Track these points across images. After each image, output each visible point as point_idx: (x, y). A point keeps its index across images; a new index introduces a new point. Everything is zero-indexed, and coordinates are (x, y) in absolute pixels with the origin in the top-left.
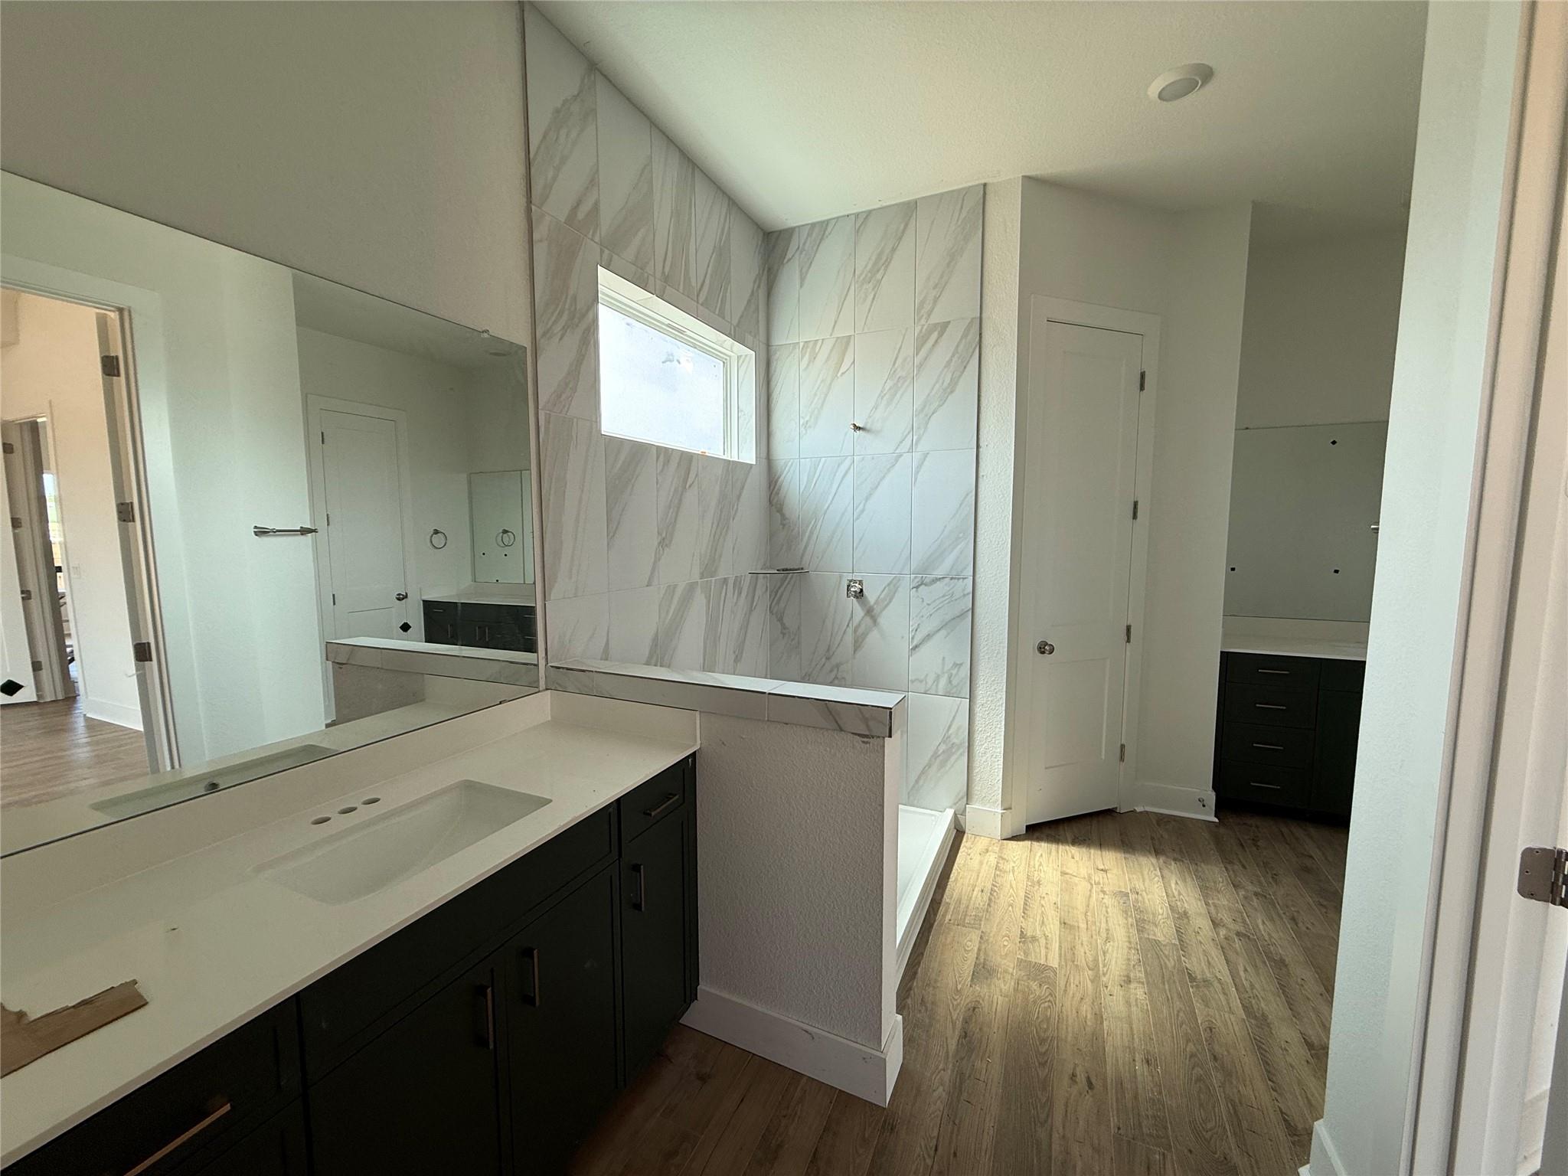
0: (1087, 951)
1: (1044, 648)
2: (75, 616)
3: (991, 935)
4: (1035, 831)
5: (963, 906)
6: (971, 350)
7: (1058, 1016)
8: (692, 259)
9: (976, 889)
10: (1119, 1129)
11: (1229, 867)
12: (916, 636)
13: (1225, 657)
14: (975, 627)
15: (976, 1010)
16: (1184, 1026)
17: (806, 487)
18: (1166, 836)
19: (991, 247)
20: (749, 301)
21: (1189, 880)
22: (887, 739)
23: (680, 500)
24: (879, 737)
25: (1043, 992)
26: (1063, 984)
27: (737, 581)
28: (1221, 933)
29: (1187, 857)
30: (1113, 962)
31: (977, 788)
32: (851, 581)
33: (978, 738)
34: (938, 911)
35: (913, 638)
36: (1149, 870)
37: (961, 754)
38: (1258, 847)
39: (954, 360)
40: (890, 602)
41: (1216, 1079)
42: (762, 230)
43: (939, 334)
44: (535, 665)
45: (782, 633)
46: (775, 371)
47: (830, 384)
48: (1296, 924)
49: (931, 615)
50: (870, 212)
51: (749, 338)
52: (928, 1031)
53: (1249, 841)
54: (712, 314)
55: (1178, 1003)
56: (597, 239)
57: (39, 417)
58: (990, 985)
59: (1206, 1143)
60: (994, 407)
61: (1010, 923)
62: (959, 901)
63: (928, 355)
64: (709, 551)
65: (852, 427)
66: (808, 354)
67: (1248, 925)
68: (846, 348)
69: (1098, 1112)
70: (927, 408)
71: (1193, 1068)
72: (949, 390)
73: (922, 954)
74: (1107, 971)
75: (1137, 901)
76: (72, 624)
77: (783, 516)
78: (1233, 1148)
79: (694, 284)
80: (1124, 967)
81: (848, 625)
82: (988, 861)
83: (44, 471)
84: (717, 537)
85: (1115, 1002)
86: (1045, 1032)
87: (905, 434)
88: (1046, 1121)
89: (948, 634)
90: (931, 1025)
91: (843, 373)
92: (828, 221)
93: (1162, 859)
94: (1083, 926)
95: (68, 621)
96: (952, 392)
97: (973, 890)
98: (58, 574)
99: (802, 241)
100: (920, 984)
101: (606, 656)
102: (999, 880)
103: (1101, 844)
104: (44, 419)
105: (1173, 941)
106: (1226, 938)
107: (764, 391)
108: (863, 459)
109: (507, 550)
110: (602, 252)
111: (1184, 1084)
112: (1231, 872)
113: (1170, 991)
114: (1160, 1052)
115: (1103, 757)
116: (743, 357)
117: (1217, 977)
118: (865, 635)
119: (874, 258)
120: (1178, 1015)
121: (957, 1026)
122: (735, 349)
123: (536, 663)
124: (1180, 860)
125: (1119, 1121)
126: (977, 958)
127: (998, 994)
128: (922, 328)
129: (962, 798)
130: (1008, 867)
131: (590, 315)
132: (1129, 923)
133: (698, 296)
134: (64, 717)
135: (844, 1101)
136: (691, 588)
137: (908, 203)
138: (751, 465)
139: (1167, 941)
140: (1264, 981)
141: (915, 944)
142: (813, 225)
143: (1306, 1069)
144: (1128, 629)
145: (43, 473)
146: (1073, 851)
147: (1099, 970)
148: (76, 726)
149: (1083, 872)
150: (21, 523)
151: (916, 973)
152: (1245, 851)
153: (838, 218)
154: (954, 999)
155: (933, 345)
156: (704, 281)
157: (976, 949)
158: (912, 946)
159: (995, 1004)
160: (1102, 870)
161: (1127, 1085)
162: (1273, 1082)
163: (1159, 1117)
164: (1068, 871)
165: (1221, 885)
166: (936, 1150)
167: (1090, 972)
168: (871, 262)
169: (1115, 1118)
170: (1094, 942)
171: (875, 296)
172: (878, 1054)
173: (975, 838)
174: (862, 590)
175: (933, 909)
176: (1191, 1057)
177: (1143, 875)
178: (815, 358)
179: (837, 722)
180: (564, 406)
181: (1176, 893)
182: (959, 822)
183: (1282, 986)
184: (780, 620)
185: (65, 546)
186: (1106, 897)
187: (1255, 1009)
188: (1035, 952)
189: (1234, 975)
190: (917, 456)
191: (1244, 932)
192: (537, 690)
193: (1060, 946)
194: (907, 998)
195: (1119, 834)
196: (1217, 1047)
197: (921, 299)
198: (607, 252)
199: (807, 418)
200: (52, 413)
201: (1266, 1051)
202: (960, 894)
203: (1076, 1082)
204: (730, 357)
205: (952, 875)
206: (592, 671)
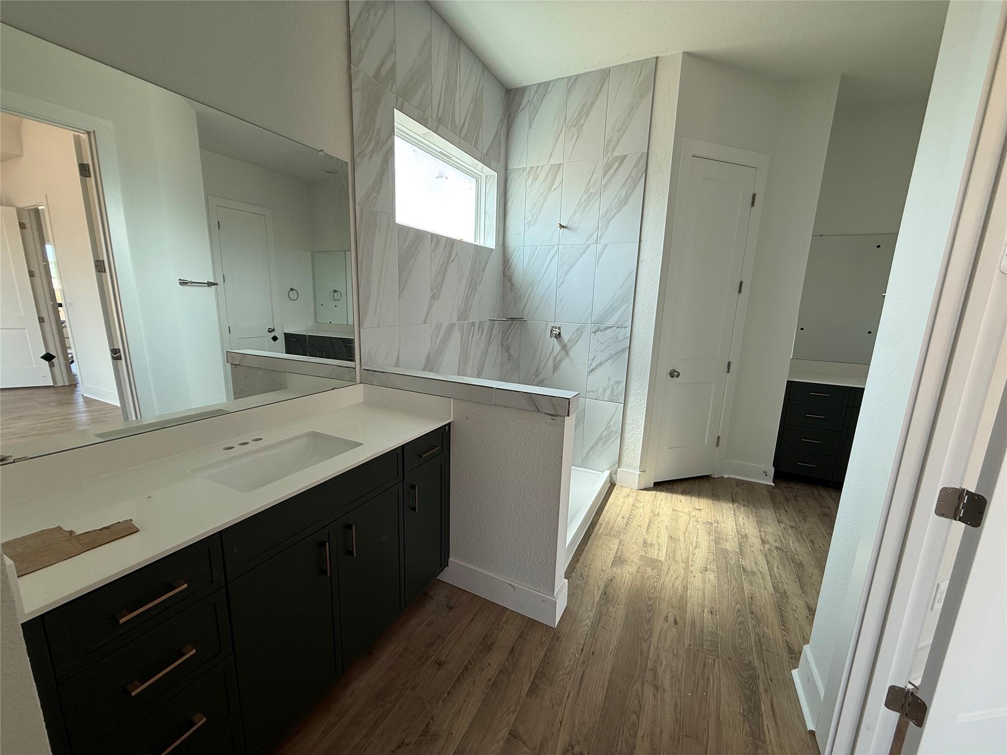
0: (683, 553)
1: (673, 374)
2: (72, 334)
3: (626, 541)
4: (659, 486)
5: (610, 526)
6: (640, 175)
7: (662, 586)
8: (457, 107)
9: (620, 516)
10: (690, 645)
11: (777, 511)
12: (593, 363)
13: (790, 384)
14: (631, 359)
15: (613, 581)
16: (736, 595)
17: (527, 264)
18: (740, 492)
19: (658, 103)
20: (495, 137)
21: (751, 517)
22: (566, 417)
23: (446, 270)
24: (561, 416)
25: (655, 573)
26: (666, 570)
27: (481, 325)
28: (766, 547)
29: (751, 504)
30: (698, 560)
31: (625, 459)
32: (553, 327)
33: (628, 427)
34: (595, 527)
35: (590, 364)
36: (727, 510)
37: (617, 437)
38: (797, 501)
39: (628, 181)
40: (577, 342)
41: (751, 623)
42: (505, 88)
43: (619, 163)
44: (354, 368)
45: (508, 359)
46: (510, 186)
47: (546, 196)
48: (813, 544)
49: (603, 350)
50: (578, 76)
51: (494, 164)
52: (583, 590)
53: (792, 497)
54: (470, 146)
55: (734, 583)
56: (394, 90)
57: (40, 206)
58: (622, 568)
59: (740, 656)
60: (653, 214)
61: (638, 535)
62: (609, 522)
63: (611, 178)
64: (463, 304)
65: (559, 225)
66: (532, 176)
67: (783, 543)
68: (557, 173)
69: (679, 637)
70: (608, 215)
71: (738, 618)
72: (624, 202)
73: (584, 550)
74: (694, 564)
75: (717, 527)
76: (71, 339)
77: (512, 285)
78: (755, 658)
79: (458, 124)
80: (704, 562)
81: (550, 356)
82: (628, 501)
83: (46, 243)
84: (469, 295)
85: (696, 580)
86: (652, 594)
87: (593, 232)
88: (648, 639)
89: (613, 363)
90: (584, 588)
91: (554, 189)
92: (550, 82)
93: (736, 505)
94: (682, 539)
95: (68, 338)
96: (625, 204)
97: (618, 517)
98: (60, 309)
99: (531, 97)
100: (581, 566)
101: (397, 365)
102: (634, 512)
103: (700, 494)
104: (43, 207)
105: (736, 550)
106: (768, 550)
107: (503, 199)
108: (565, 248)
109: (336, 303)
110: (397, 99)
111: (732, 625)
112: (778, 514)
113: (730, 577)
114: (719, 607)
115: (706, 444)
116: (489, 177)
117: (759, 571)
118: (560, 362)
119: (579, 109)
120: (733, 590)
121: (600, 589)
122: (484, 171)
123: (354, 367)
124: (747, 506)
125: (690, 642)
126: (616, 554)
127: (627, 574)
128: (608, 159)
129: (616, 464)
130: (640, 505)
131: (389, 143)
132: (711, 540)
133: (460, 132)
134: (70, 396)
135: (531, 624)
136: (451, 326)
137: (603, 71)
138: (493, 249)
139: (732, 549)
140: (788, 574)
141: (579, 544)
142: (540, 84)
143: (806, 621)
144: (729, 364)
145: (45, 244)
146: (681, 498)
147: (689, 563)
148: (78, 401)
149: (686, 510)
150: (34, 274)
151: (579, 559)
152: (788, 502)
153: (556, 80)
154: (601, 575)
155: (615, 171)
156: (464, 123)
157: (616, 549)
158: (578, 544)
159: (624, 578)
160: (698, 509)
161: (698, 624)
162: (785, 627)
163: (714, 641)
164: (676, 509)
165: (770, 521)
166: (582, 650)
167: (683, 564)
168: (577, 113)
169: (688, 640)
170: (688, 548)
171: (578, 136)
172: (552, 599)
173: (622, 488)
174: (560, 333)
175: (592, 526)
176: (737, 612)
177: (722, 512)
178: (536, 178)
179: (536, 407)
180: (372, 204)
181: (742, 524)
182: (612, 478)
183: (799, 578)
184: (508, 350)
185: (63, 291)
186: (698, 524)
187: (780, 589)
188: (651, 552)
189: (770, 569)
190: (600, 246)
191: (780, 547)
192: (355, 383)
193: (667, 550)
194: (573, 572)
195: (711, 490)
196: (753, 607)
197: (609, 138)
198: (400, 99)
199: (530, 219)
200: (48, 204)
201: (783, 610)
202: (610, 519)
203: (668, 621)
204: (481, 176)
205: (605, 508)
206: (388, 373)
